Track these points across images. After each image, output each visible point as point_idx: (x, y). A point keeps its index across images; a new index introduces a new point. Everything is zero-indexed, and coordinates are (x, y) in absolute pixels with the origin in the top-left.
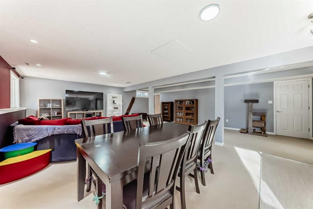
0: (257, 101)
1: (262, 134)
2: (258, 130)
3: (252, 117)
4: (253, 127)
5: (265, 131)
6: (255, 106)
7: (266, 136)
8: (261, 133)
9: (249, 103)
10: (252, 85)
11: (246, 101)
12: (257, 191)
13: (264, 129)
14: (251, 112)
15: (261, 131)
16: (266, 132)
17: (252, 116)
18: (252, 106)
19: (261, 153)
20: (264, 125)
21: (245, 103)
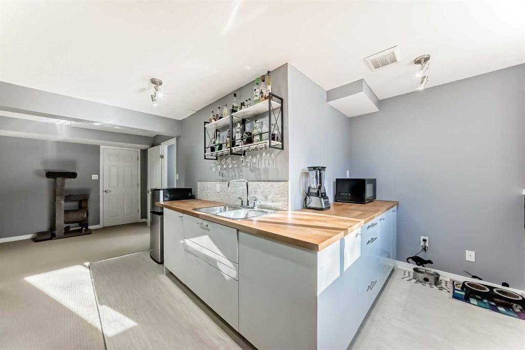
0: (73, 175)
1: (83, 231)
2: (74, 227)
3: (62, 204)
4: (66, 223)
5: (86, 226)
6: (69, 184)
7: (89, 232)
8: (80, 230)
9: (58, 179)
10: (62, 145)
11: (50, 175)
12: (97, 329)
13: (86, 222)
14: (61, 195)
15: (80, 228)
16: (90, 227)
17: (62, 202)
18: (63, 184)
19: (87, 264)
20: (85, 216)
21: (47, 179)
